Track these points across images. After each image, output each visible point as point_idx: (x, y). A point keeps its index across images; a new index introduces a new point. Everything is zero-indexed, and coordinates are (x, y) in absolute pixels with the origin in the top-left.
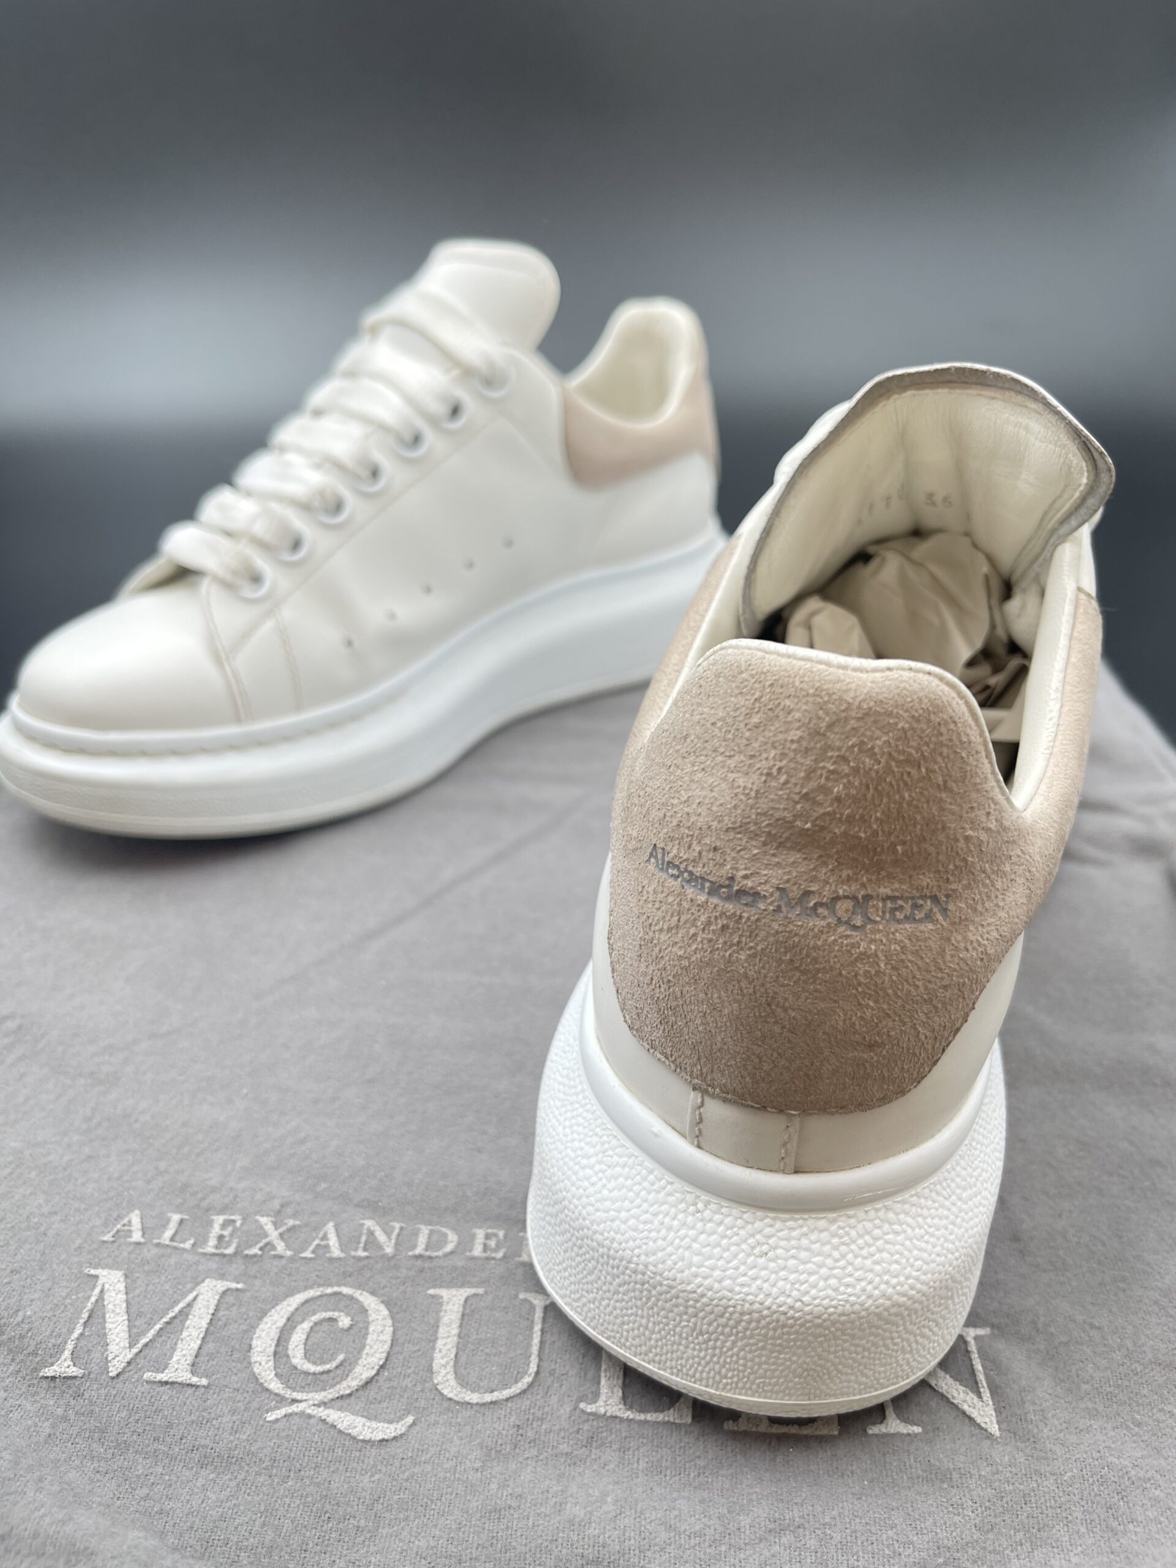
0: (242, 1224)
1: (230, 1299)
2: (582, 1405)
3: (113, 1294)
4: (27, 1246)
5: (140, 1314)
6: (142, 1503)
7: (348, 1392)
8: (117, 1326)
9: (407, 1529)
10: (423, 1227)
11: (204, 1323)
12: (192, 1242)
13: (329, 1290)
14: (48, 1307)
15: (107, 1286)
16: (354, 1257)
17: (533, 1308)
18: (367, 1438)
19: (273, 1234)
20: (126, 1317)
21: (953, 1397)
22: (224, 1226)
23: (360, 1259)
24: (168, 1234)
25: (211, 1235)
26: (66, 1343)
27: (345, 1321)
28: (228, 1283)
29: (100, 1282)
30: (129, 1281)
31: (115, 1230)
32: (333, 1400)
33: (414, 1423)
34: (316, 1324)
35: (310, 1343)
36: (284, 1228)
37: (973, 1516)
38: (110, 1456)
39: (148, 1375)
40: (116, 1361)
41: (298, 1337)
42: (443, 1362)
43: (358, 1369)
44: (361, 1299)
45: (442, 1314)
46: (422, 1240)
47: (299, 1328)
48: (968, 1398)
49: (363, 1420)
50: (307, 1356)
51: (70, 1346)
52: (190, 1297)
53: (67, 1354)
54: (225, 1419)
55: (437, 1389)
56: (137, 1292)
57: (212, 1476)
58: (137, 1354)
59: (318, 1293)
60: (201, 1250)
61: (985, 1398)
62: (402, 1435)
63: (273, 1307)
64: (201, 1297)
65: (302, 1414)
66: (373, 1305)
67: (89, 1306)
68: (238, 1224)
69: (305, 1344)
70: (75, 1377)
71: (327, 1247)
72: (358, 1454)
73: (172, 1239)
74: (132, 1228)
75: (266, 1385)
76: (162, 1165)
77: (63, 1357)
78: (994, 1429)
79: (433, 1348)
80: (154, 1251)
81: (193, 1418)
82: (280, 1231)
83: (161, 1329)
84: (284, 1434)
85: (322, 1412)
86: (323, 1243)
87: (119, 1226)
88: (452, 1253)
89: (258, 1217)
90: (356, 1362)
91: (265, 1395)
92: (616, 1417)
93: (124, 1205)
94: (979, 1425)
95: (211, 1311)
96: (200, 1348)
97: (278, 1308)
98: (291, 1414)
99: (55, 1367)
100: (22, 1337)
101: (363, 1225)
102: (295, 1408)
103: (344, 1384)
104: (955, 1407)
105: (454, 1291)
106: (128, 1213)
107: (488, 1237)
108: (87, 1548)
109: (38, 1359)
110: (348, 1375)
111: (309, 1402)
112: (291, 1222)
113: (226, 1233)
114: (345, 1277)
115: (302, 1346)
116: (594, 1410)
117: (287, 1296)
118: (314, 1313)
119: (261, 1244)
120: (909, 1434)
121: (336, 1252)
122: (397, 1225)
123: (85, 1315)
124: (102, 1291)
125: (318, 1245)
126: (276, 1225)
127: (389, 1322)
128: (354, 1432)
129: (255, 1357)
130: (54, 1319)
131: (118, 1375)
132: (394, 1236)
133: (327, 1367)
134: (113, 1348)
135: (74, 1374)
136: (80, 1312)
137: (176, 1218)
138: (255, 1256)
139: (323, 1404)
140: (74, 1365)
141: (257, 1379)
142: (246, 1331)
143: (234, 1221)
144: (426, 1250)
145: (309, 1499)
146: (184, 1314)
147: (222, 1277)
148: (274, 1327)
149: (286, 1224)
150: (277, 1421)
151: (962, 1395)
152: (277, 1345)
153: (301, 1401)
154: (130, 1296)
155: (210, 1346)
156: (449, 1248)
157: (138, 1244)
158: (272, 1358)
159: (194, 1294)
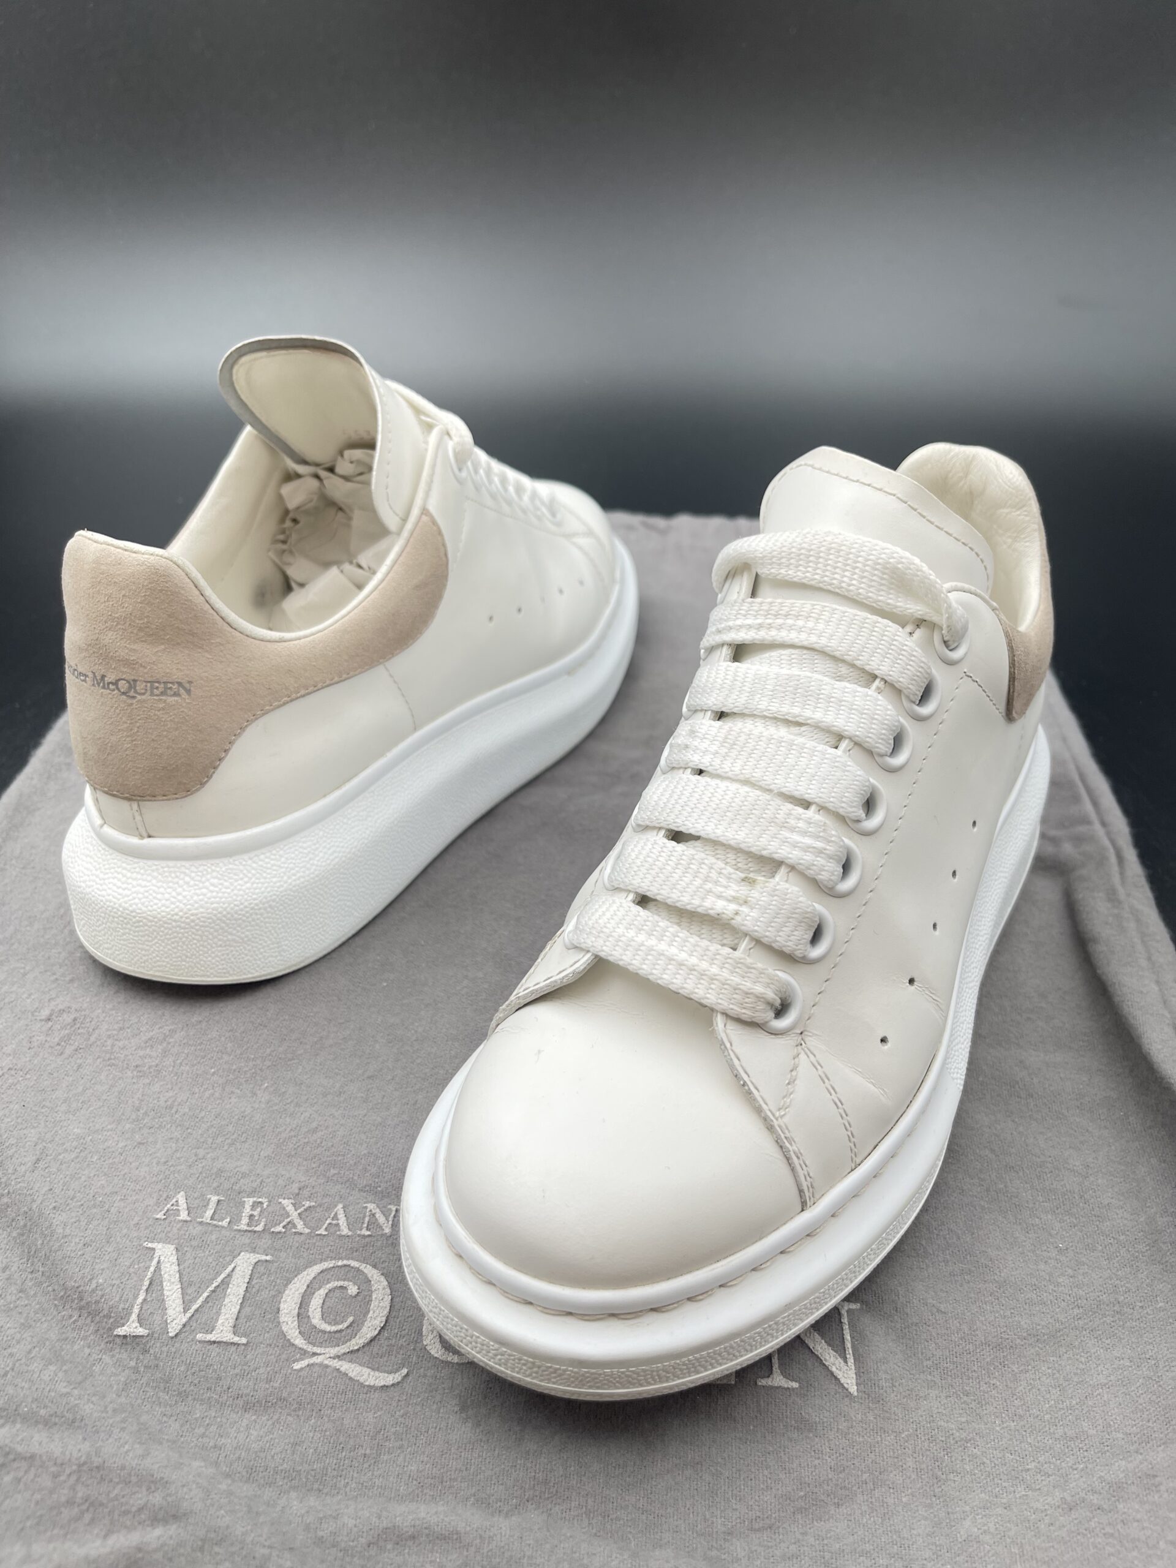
1: (261, 1269)
3: (168, 1265)
4: (95, 1223)
5: (190, 1284)
6: (200, 1440)
7: (356, 1348)
8: (172, 1292)
9: (402, 1456)
11: (242, 1291)
12: (228, 1220)
13: (340, 1263)
14: (116, 1276)
15: (162, 1258)
16: (359, 1235)
18: (372, 1384)
19: (294, 1215)
20: (179, 1286)
21: (826, 1360)
22: (253, 1207)
23: (364, 1236)
24: (209, 1213)
26: (132, 1306)
27: (353, 1290)
29: (157, 1255)
30: (180, 1253)
31: (166, 1209)
32: (344, 1354)
33: (407, 1375)
34: (330, 1290)
35: (325, 1307)
36: (302, 1209)
37: (829, 1460)
38: (174, 1403)
39: (199, 1336)
41: (316, 1302)
43: (364, 1329)
44: (366, 1271)
48: (837, 1362)
49: (369, 1370)
50: (323, 1318)
51: (136, 1310)
52: (230, 1268)
53: (134, 1317)
54: (261, 1371)
55: (425, 1349)
56: (187, 1264)
57: (254, 1417)
58: (190, 1318)
59: (332, 1265)
60: (236, 1227)
61: (849, 1364)
64: (238, 1268)
65: (321, 1365)
66: (375, 1277)
67: (149, 1275)
68: (265, 1206)
69: (322, 1307)
70: (143, 1336)
71: (338, 1225)
72: (364, 1396)
73: (212, 1218)
76: (201, 1152)
77: (131, 1320)
78: (853, 1389)
80: (199, 1228)
81: (237, 1371)
82: (299, 1211)
83: (208, 1296)
84: (307, 1380)
85: (336, 1363)
86: (334, 1222)
87: (169, 1206)
91: (292, 1349)
93: (172, 1186)
94: (842, 1384)
95: (247, 1280)
96: (239, 1312)
97: (300, 1277)
98: (312, 1364)
100: (97, 1302)
101: (366, 1207)
102: (315, 1360)
103: (353, 1341)
104: (826, 1367)
108: (162, 1478)
109: (112, 1320)
110: (356, 1335)
111: (326, 1355)
112: (307, 1204)
113: (256, 1213)
114: (352, 1253)
117: (306, 1267)
118: (328, 1282)
119: (284, 1223)
120: (788, 1388)
121: (345, 1231)
123: (147, 1283)
124: (159, 1262)
125: (330, 1224)
127: (388, 1291)
128: (362, 1380)
130: (122, 1286)
131: (176, 1335)
132: (391, 1219)
133: (340, 1327)
134: (170, 1312)
135: (141, 1334)
136: (142, 1280)
138: (280, 1232)
139: (338, 1357)
141: (285, 1336)
143: (261, 1203)
145: (328, 1433)
146: (225, 1283)
147: (254, 1250)
150: (302, 1369)
151: (832, 1359)
152: (300, 1308)
153: (320, 1354)
154: (181, 1267)
155: (247, 1310)
157: (186, 1221)
159: (233, 1265)
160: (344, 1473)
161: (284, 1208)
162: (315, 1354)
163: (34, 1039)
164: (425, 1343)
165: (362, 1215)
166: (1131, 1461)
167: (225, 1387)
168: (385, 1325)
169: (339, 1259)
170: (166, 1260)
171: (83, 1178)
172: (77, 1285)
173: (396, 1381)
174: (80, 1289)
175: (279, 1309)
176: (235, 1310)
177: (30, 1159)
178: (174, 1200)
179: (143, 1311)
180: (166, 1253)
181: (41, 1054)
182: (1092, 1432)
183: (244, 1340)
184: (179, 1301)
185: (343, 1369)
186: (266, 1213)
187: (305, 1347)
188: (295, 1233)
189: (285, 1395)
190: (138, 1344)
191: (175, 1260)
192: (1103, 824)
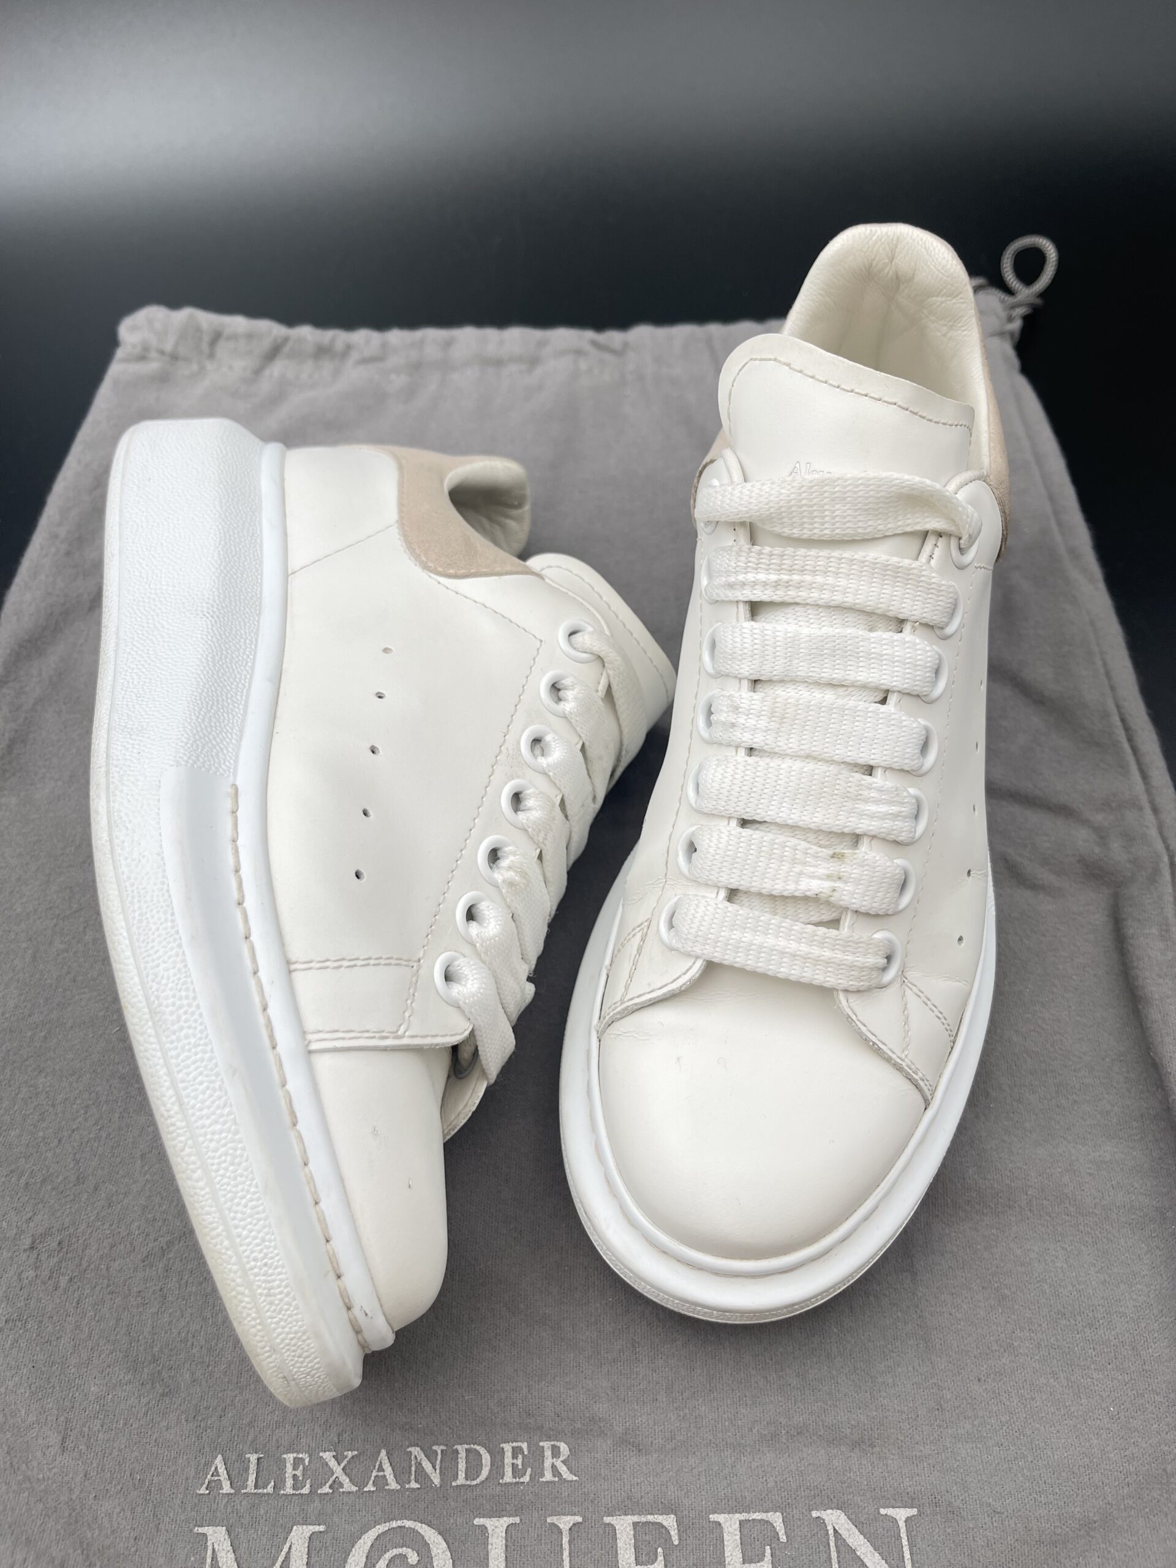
0: (310, 1462)
4: (139, 1509)
10: (459, 1447)
13: (394, 1524)
15: (216, 1546)
17: (560, 1532)
19: (338, 1470)
24: (252, 1478)
28: (311, 1527)
29: (209, 1543)
31: (207, 1481)
34: (390, 1561)
36: (345, 1462)
45: (490, 1547)
52: (286, 1549)
60: (282, 1492)
63: (353, 1546)
68: (307, 1463)
73: (256, 1487)
82: (343, 1465)
86: (381, 1474)
87: (209, 1477)
93: (207, 1449)
97: (357, 1546)
112: (350, 1454)
119: (330, 1482)
124: (214, 1550)
125: (376, 1476)
132: (438, 1467)
137: (253, 1458)
143: (302, 1460)
149: (346, 1457)
159: (288, 1545)
161: (327, 1464)
163: (24, 1275)
169: (392, 1520)
170: (221, 1548)
177: (54, 1439)
181: (35, 1294)
186: (309, 1473)
188: (343, 1492)
192: (1155, 810)
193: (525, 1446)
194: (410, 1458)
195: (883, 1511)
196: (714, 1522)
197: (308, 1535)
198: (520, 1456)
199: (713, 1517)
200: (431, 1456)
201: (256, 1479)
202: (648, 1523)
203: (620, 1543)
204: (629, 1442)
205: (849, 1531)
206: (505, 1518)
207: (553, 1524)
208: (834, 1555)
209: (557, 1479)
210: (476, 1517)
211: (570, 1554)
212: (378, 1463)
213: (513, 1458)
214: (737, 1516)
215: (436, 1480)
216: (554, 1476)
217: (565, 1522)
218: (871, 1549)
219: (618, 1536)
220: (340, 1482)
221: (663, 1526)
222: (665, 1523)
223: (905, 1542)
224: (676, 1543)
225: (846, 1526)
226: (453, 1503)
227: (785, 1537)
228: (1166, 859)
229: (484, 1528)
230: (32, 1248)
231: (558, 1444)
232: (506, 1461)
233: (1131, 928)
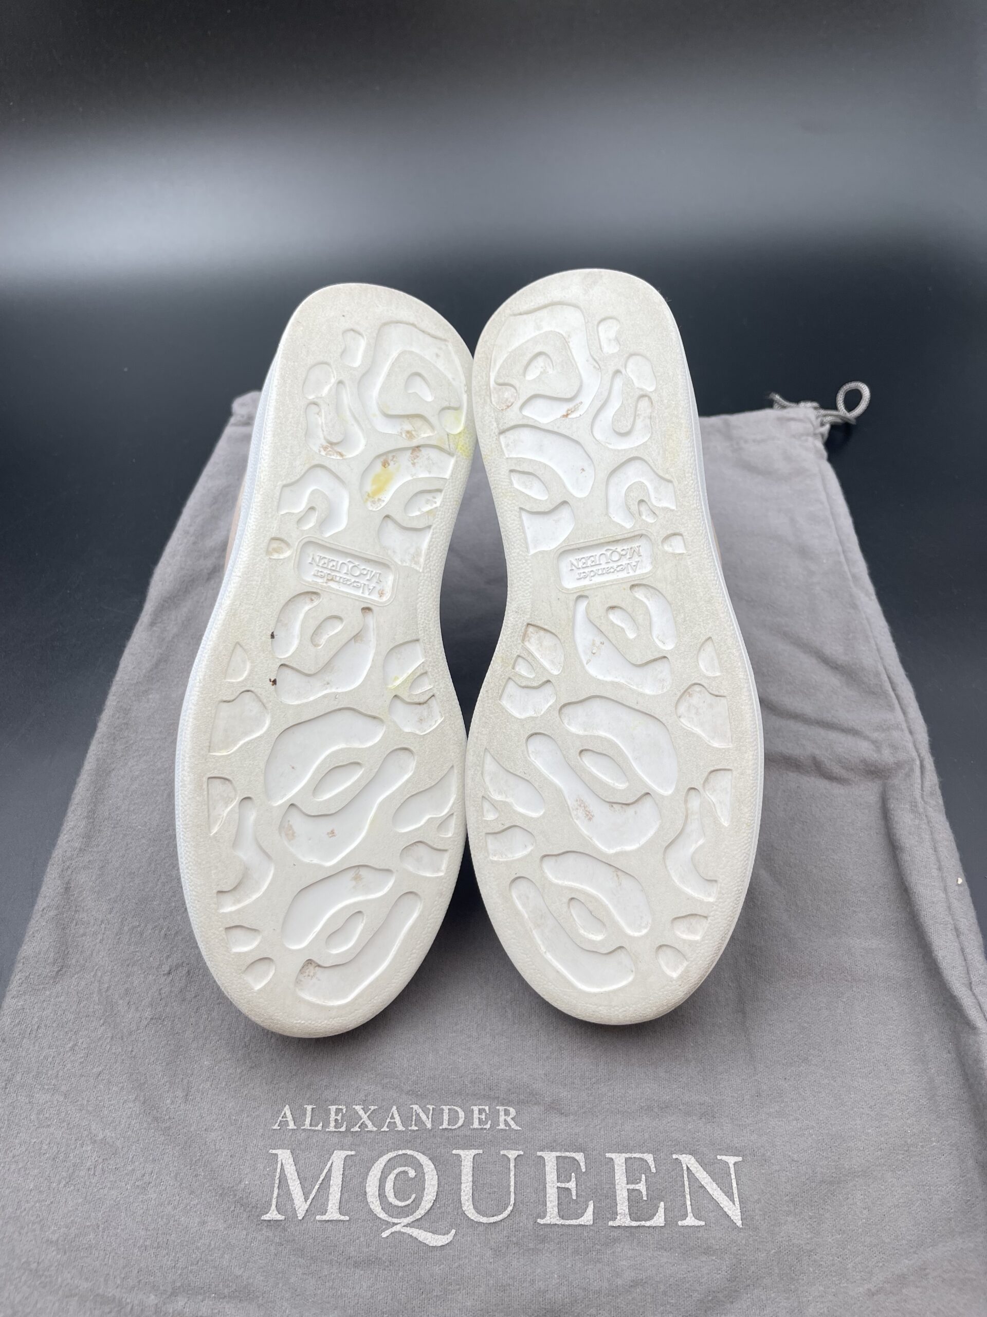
0: (346, 1111)
2: (539, 1221)
3: (288, 1166)
4: (234, 1138)
7: (420, 1217)
10: (444, 1107)
12: (321, 1124)
13: (400, 1152)
14: (256, 1177)
15: (284, 1161)
17: (509, 1159)
19: (365, 1117)
20: (299, 1182)
22: (337, 1114)
23: (414, 1131)
25: (331, 1119)
26: (271, 1200)
31: (279, 1121)
32: (413, 1222)
34: (397, 1175)
35: (396, 1188)
36: (369, 1112)
39: (318, 1218)
40: (300, 1210)
41: (389, 1185)
42: (466, 1198)
44: (418, 1157)
45: (462, 1167)
46: (446, 1117)
47: (389, 1178)
51: (274, 1202)
52: (329, 1165)
53: (273, 1207)
54: (362, 1239)
57: (362, 1273)
60: (327, 1130)
62: (451, 1242)
63: (373, 1165)
64: (334, 1164)
68: (344, 1111)
69: (394, 1188)
70: (281, 1220)
72: (431, 1254)
73: (311, 1125)
74: (288, 1119)
75: (378, 1215)
78: (739, 1223)
79: (460, 1189)
81: (346, 1240)
82: (368, 1114)
83: (319, 1188)
84: (392, 1245)
85: (409, 1230)
86: (392, 1121)
87: (280, 1118)
88: (462, 1126)
89: (354, 1106)
90: (422, 1198)
91: (378, 1221)
92: (556, 1224)
93: (278, 1102)
95: (342, 1173)
96: (341, 1198)
97: (375, 1165)
99: (268, 1215)
100: (246, 1198)
101: (412, 1108)
102: (394, 1229)
103: (418, 1212)
105: (466, 1152)
106: (283, 1110)
107: (480, 1112)
109: (258, 1210)
111: (401, 1225)
112: (373, 1108)
113: (339, 1118)
115: (392, 1190)
116: (545, 1223)
117: (379, 1157)
119: (359, 1124)
121: (400, 1128)
122: (431, 1107)
123: (277, 1181)
124: (282, 1164)
125: (389, 1122)
126: (365, 1110)
128: (427, 1242)
129: (370, 1199)
130: (262, 1185)
131: (303, 1218)
132: (430, 1117)
134: (296, 1202)
137: (309, 1108)
138: (357, 1132)
140: (279, 1213)
142: (361, 1182)
143: (342, 1109)
144: (449, 1125)
147: (342, 1149)
148: (376, 1178)
152: (379, 1190)
153: (397, 1224)
155: (346, 1195)
156: (460, 1123)
158: (378, 1198)
159: (330, 1162)
160: (425, 1309)
161: (357, 1113)
162: (395, 1224)
163: (163, 991)
164: (464, 1209)
165: (410, 1115)
166: (911, 1259)
167: (341, 1252)
168: (436, 1198)
169: (399, 1150)
171: (219, 1102)
172: (231, 1185)
173: (449, 1240)
174: (233, 1189)
175: (365, 1192)
176: (338, 1196)
178: (283, 1113)
179: (279, 1203)
180: (285, 1156)
182: (887, 1240)
183: (347, 1218)
184: (301, 1193)
185: (414, 1235)
186: (346, 1118)
187: (387, 1219)
188: (368, 1131)
189: (380, 1256)
190: (279, 1226)
191: (293, 1163)
192: (911, 732)
193: (487, 1108)
194: (412, 1112)
195: (719, 1157)
196: (608, 1158)
197: (344, 1156)
198: (484, 1114)
199: (608, 1155)
200: (426, 1112)
201: (311, 1120)
202: (566, 1157)
203: (547, 1168)
204: (554, 1107)
205: (696, 1168)
206: (473, 1150)
207: (504, 1155)
208: (686, 1183)
209: (508, 1128)
210: (454, 1149)
211: (515, 1174)
212: (391, 1114)
213: (479, 1114)
214: (624, 1154)
215: (429, 1126)
216: (506, 1126)
217: (512, 1154)
218: (710, 1180)
219: (546, 1164)
220: (366, 1125)
221: (576, 1160)
222: (577, 1158)
223: (733, 1176)
224: (584, 1170)
225: (695, 1165)
226: (439, 1139)
227: (654, 1169)
228: (918, 763)
229: (459, 1156)
230: (169, 973)
231: (509, 1108)
232: (475, 1116)
233: (892, 805)
